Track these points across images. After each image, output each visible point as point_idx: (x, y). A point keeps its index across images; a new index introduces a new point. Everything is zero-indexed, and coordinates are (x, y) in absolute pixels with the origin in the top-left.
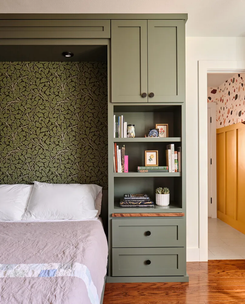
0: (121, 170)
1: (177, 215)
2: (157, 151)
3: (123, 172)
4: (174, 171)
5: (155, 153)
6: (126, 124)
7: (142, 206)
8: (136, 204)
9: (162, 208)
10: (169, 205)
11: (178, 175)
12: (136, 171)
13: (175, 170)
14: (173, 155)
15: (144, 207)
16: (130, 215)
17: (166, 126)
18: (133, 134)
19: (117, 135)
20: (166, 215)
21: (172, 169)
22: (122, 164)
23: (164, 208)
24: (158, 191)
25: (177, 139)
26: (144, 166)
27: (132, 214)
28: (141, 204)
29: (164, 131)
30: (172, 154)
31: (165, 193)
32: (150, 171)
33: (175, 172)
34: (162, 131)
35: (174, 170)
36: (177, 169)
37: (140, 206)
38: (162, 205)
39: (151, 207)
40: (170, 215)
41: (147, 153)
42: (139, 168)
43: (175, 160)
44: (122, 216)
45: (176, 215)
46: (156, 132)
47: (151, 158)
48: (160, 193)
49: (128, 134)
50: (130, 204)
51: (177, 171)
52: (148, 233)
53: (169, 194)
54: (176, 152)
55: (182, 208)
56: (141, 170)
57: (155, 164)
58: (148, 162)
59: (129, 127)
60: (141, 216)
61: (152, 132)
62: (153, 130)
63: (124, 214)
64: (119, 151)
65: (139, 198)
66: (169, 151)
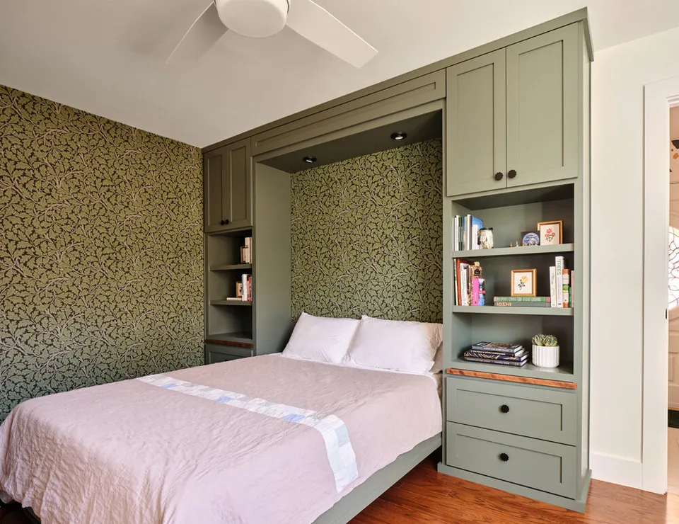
0: (466, 302)
1: (560, 384)
2: (534, 270)
3: (470, 305)
4: (562, 306)
5: (531, 273)
6: (476, 228)
7: (500, 362)
8: (490, 359)
9: (541, 370)
10: (558, 367)
11: (567, 312)
12: (492, 303)
13: (564, 304)
14: (560, 276)
15: (503, 364)
16: (475, 374)
17: (558, 225)
18: (490, 243)
19: (462, 246)
20: (539, 382)
21: (557, 302)
22: (468, 293)
23: (544, 370)
24: (536, 340)
25: (567, 248)
26: (509, 295)
27: (477, 373)
28: (498, 359)
29: (553, 235)
30: (557, 274)
31: (547, 344)
32: (515, 304)
33: (564, 307)
34: (551, 234)
35: (560, 304)
36: (567, 302)
37: (496, 362)
38: (541, 365)
39: (517, 366)
40: (547, 383)
41: (516, 274)
42: (496, 299)
43: (563, 285)
44: (462, 373)
45: (557, 384)
46: (535, 238)
47: (523, 282)
48: (539, 343)
49: (479, 243)
50: (480, 357)
51: (567, 306)
52: (505, 409)
53: (558, 347)
54: (567, 270)
55: (572, 373)
56: (499, 302)
57: (531, 292)
58: (516, 290)
59: (483, 233)
60: (493, 378)
61: (528, 237)
62: (529, 234)
63: (465, 372)
64: (463, 272)
65: (497, 350)
66: (552, 269)
